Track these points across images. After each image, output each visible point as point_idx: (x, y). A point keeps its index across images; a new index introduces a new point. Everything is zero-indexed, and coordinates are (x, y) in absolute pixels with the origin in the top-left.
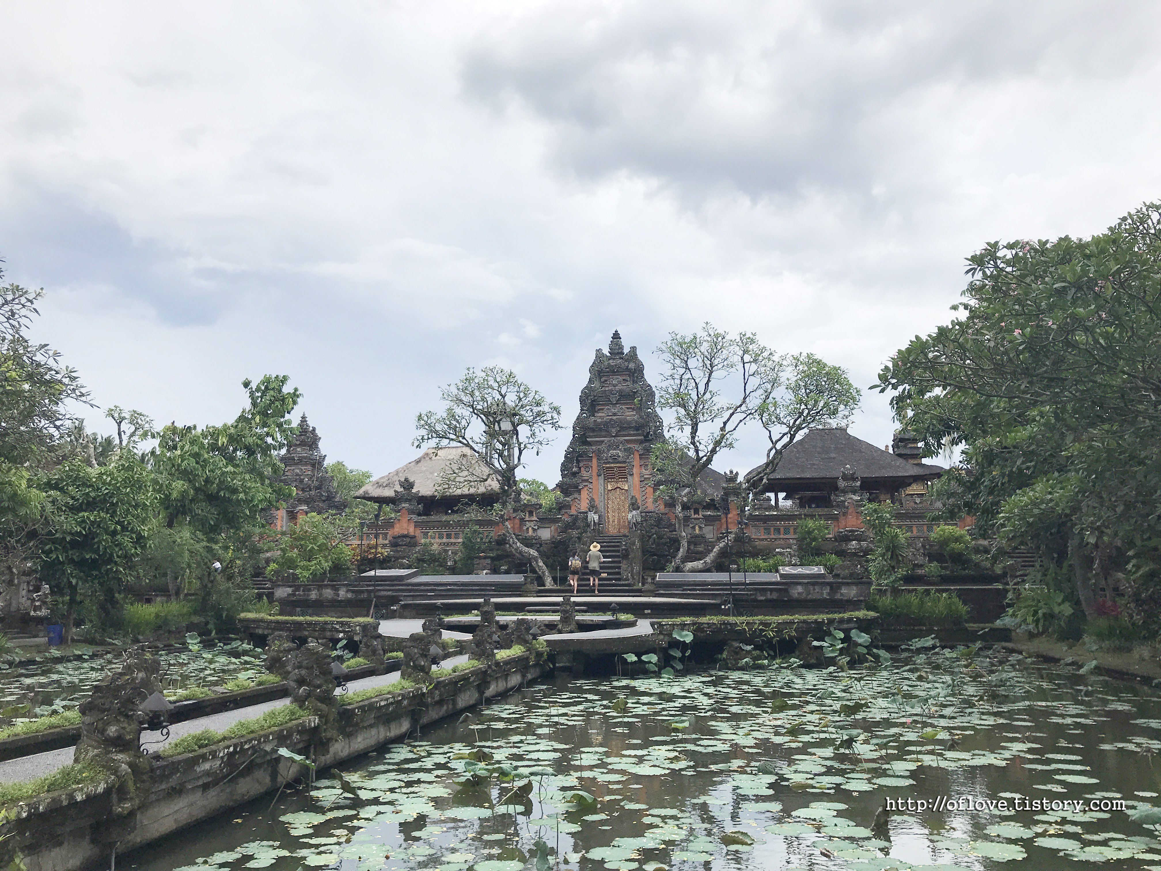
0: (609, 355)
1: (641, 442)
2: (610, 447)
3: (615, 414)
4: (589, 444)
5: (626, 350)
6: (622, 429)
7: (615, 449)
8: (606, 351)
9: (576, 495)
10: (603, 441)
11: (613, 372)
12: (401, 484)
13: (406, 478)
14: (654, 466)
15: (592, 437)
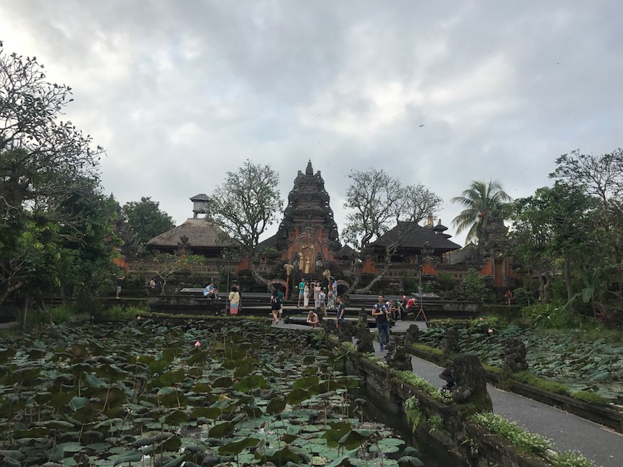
0: (305, 174)
1: (323, 223)
2: (306, 225)
3: (309, 207)
4: (295, 222)
5: (315, 172)
6: (314, 215)
7: (309, 226)
8: (304, 172)
9: (285, 250)
10: (303, 222)
12: (182, 239)
13: (184, 236)
14: (329, 237)
15: (296, 219)
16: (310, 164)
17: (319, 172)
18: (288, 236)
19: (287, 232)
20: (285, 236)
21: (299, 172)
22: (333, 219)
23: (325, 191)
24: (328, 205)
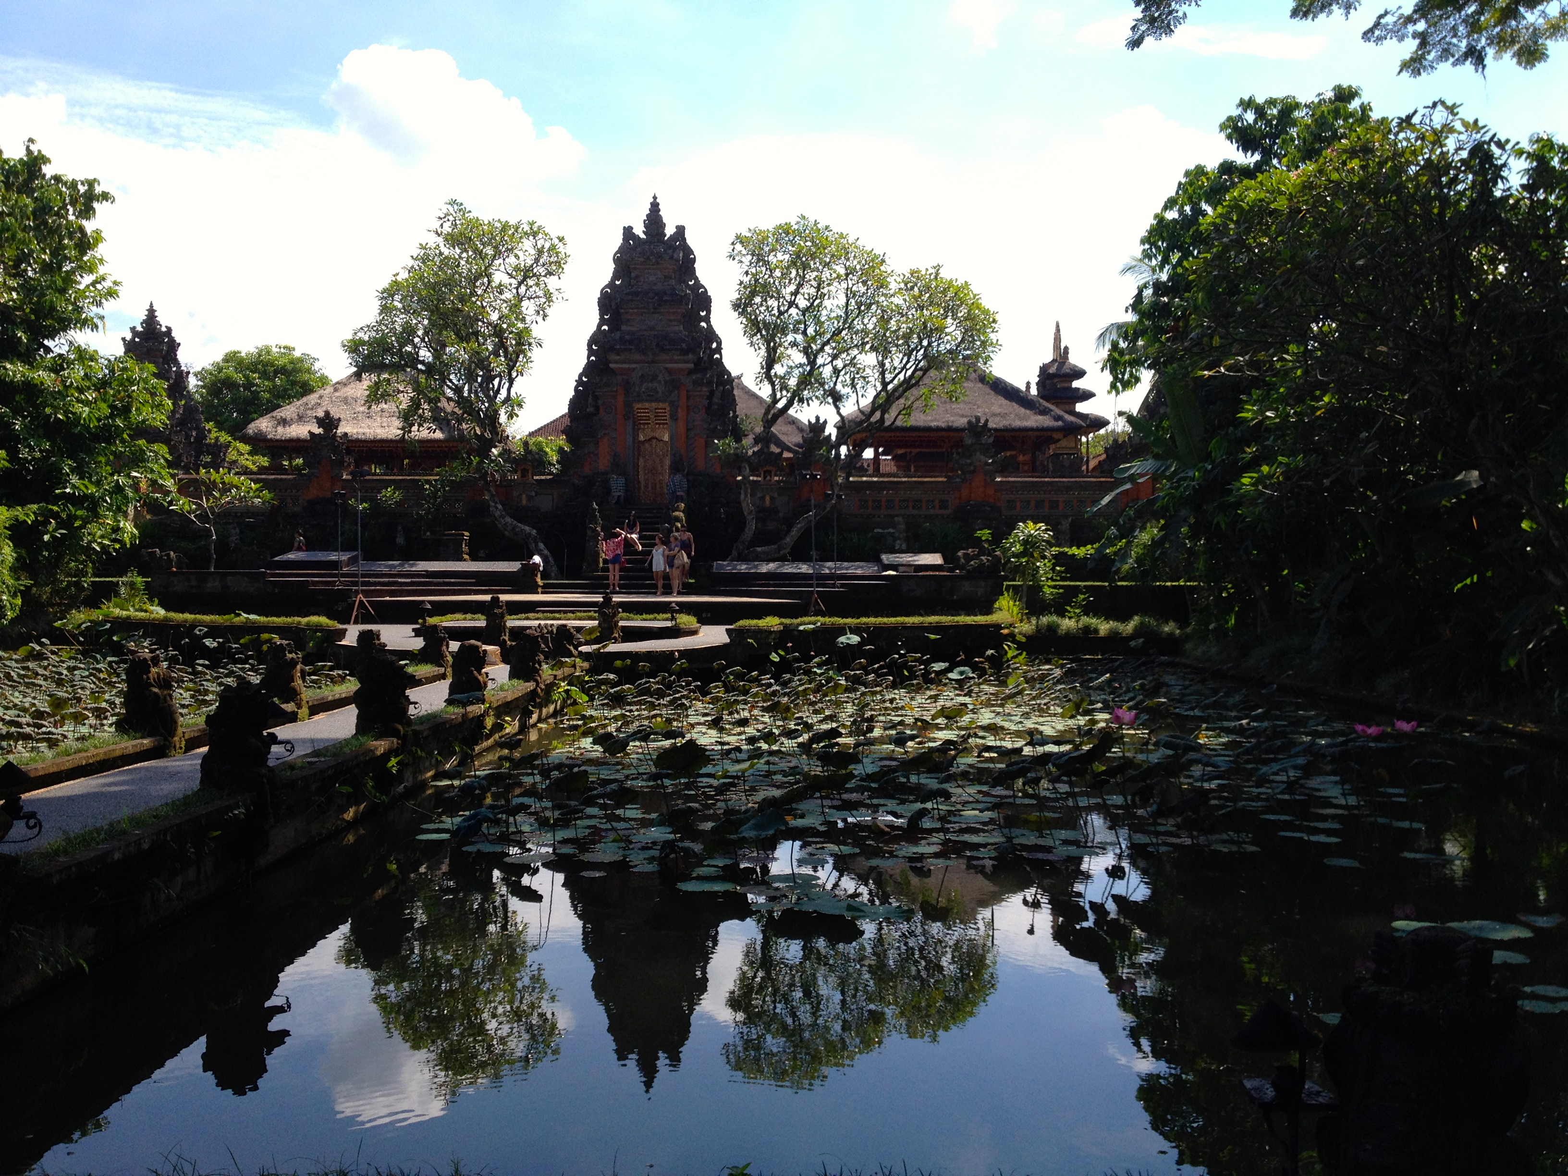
0: (643, 236)
1: (691, 373)
2: (643, 378)
3: (652, 328)
4: (613, 371)
5: (670, 231)
6: (663, 351)
7: (652, 381)
8: (639, 230)
9: (592, 448)
10: (634, 369)
11: (650, 263)
12: (320, 422)
13: (327, 413)
14: (708, 410)
15: (616, 362)
16: (655, 207)
17: (681, 230)
18: (597, 408)
19: (596, 398)
20: (590, 409)
21: (628, 232)
22: (720, 362)
23: (696, 279)
24: (707, 319)
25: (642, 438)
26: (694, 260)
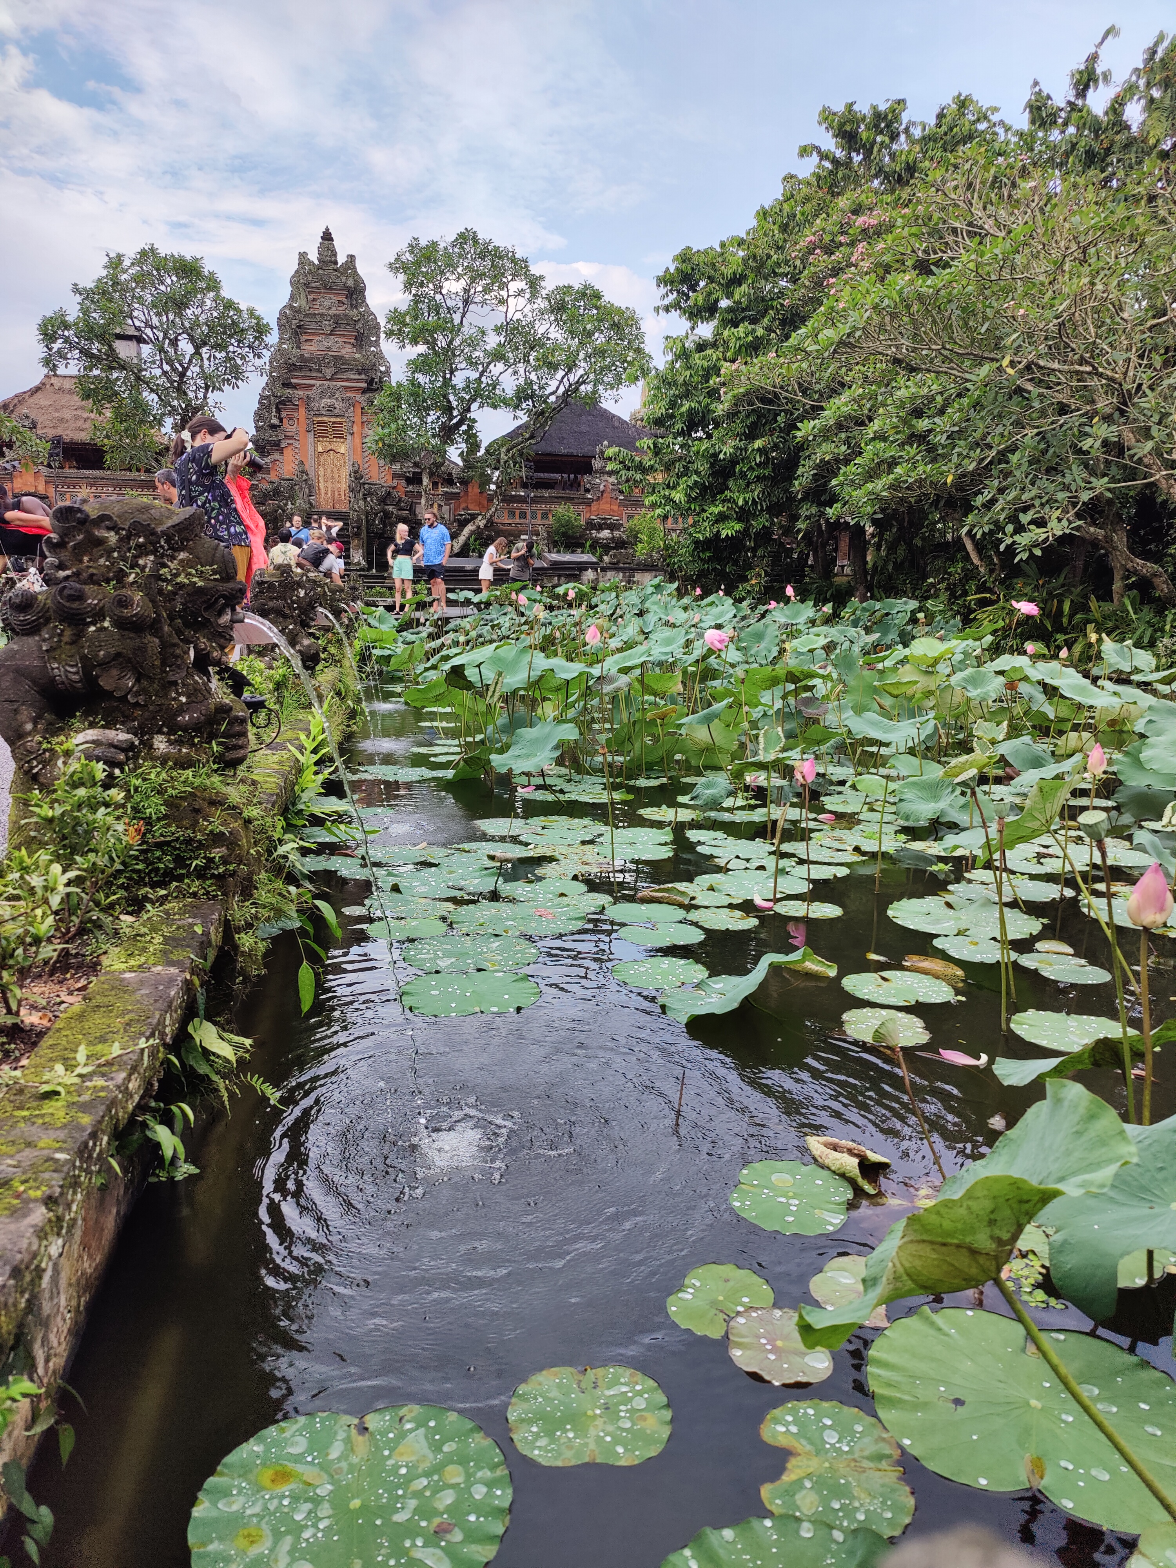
0: (316, 262)
1: (364, 391)
2: (322, 395)
3: (329, 349)
4: (294, 387)
5: (341, 259)
6: (341, 370)
7: (329, 397)
8: (314, 257)
9: (276, 456)
10: (313, 385)
11: (325, 288)
15: (297, 377)
16: (327, 236)
17: (352, 258)
18: (281, 420)
19: (279, 411)
20: (275, 421)
21: (303, 255)
23: (367, 306)
24: (377, 343)
25: (320, 449)
26: (364, 289)
